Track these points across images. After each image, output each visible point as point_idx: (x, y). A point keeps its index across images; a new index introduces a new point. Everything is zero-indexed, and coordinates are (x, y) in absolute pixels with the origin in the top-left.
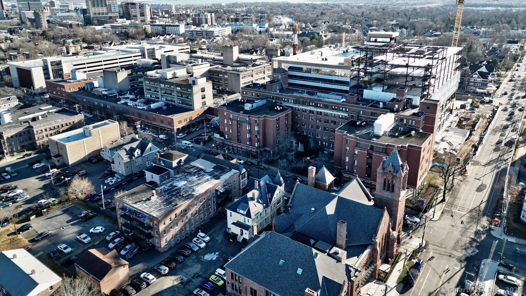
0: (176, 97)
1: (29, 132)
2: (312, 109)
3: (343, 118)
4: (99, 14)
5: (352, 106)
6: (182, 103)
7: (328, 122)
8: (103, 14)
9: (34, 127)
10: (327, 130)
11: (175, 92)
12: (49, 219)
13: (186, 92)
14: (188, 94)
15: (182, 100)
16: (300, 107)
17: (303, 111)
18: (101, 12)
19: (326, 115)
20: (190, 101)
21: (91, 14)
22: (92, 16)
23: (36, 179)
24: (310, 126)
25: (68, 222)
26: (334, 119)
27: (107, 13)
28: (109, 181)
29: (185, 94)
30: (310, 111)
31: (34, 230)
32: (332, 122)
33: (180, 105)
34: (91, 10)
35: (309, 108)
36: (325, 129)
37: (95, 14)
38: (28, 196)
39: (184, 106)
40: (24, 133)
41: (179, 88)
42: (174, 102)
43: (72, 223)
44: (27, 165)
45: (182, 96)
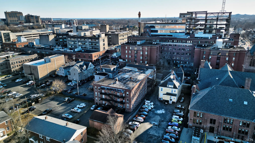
0: (88, 45)
1: (6, 64)
2: (171, 43)
3: (188, 46)
4: (13, 21)
5: (194, 39)
6: (92, 48)
7: (180, 50)
8: (15, 21)
9: (10, 60)
10: (179, 54)
11: (88, 42)
12: (44, 104)
13: (95, 41)
14: (96, 42)
15: (92, 46)
16: (163, 43)
17: (165, 45)
18: (14, 20)
19: (179, 46)
20: (97, 46)
21: (9, 21)
22: (9, 22)
23: (21, 87)
24: (169, 53)
25: (58, 104)
26: (183, 48)
27: (17, 21)
28: (70, 84)
29: (94, 43)
30: (170, 45)
31: (38, 110)
32: (182, 49)
33: (91, 49)
34: (8, 19)
35: (169, 43)
36: (178, 54)
37: (11, 21)
38: (22, 95)
39: (93, 49)
40: (4, 64)
41: (91, 40)
42: (87, 48)
43: (61, 104)
44: (11, 81)
45: (92, 44)
